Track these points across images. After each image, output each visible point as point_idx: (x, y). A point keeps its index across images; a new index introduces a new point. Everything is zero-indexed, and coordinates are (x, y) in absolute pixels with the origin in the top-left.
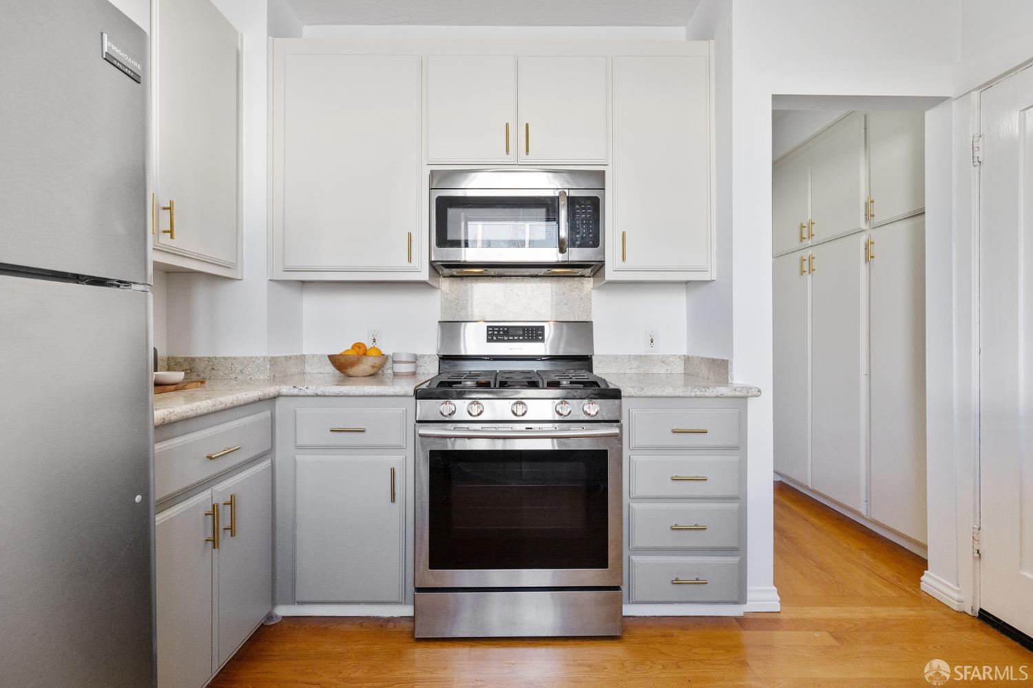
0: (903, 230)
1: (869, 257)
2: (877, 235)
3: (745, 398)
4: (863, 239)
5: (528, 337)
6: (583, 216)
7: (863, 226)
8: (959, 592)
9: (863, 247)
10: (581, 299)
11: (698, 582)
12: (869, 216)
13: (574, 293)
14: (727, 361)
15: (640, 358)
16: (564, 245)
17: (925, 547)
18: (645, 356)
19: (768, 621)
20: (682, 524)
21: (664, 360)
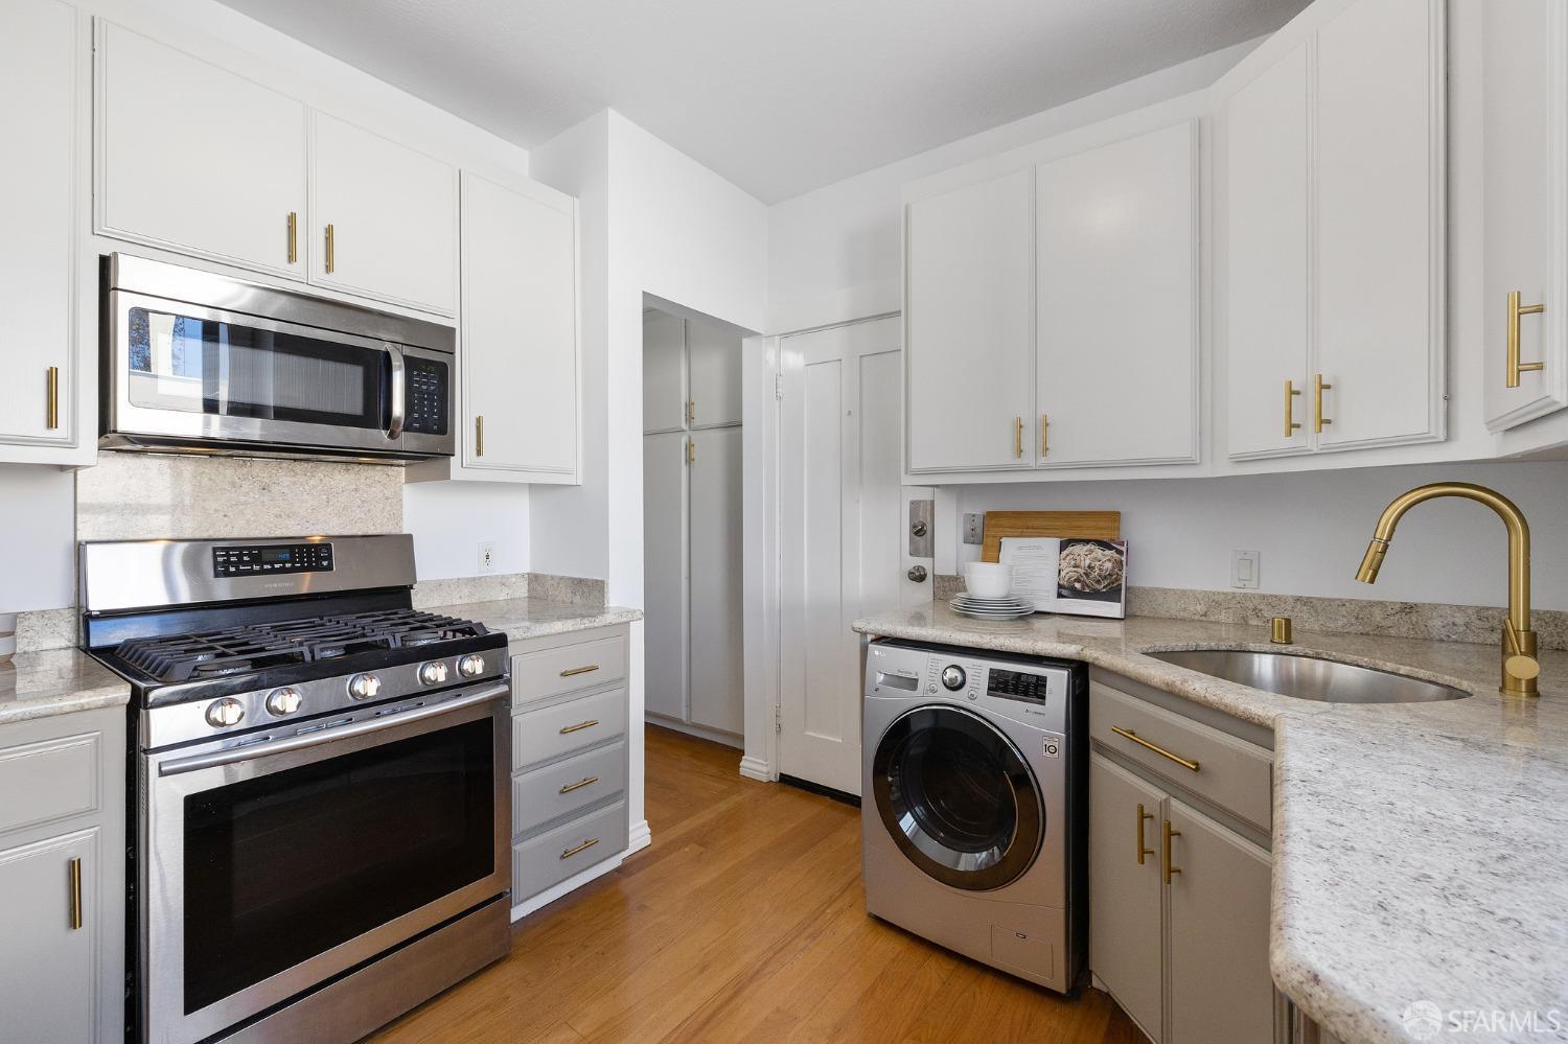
0: (718, 438)
1: (690, 460)
2: (697, 437)
3: (628, 622)
4: (684, 440)
5: (302, 562)
6: (424, 387)
7: (684, 426)
8: (767, 765)
9: (683, 447)
10: (387, 498)
11: (588, 844)
12: (690, 418)
13: (373, 489)
14: (603, 582)
15: (473, 581)
16: (398, 427)
17: (741, 738)
18: (480, 578)
19: (645, 858)
20: (571, 783)
21: (503, 582)
